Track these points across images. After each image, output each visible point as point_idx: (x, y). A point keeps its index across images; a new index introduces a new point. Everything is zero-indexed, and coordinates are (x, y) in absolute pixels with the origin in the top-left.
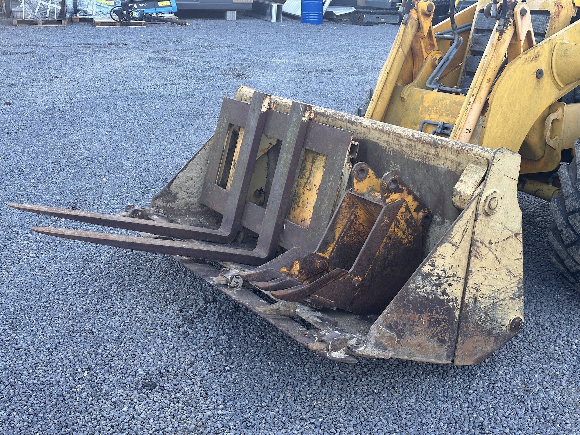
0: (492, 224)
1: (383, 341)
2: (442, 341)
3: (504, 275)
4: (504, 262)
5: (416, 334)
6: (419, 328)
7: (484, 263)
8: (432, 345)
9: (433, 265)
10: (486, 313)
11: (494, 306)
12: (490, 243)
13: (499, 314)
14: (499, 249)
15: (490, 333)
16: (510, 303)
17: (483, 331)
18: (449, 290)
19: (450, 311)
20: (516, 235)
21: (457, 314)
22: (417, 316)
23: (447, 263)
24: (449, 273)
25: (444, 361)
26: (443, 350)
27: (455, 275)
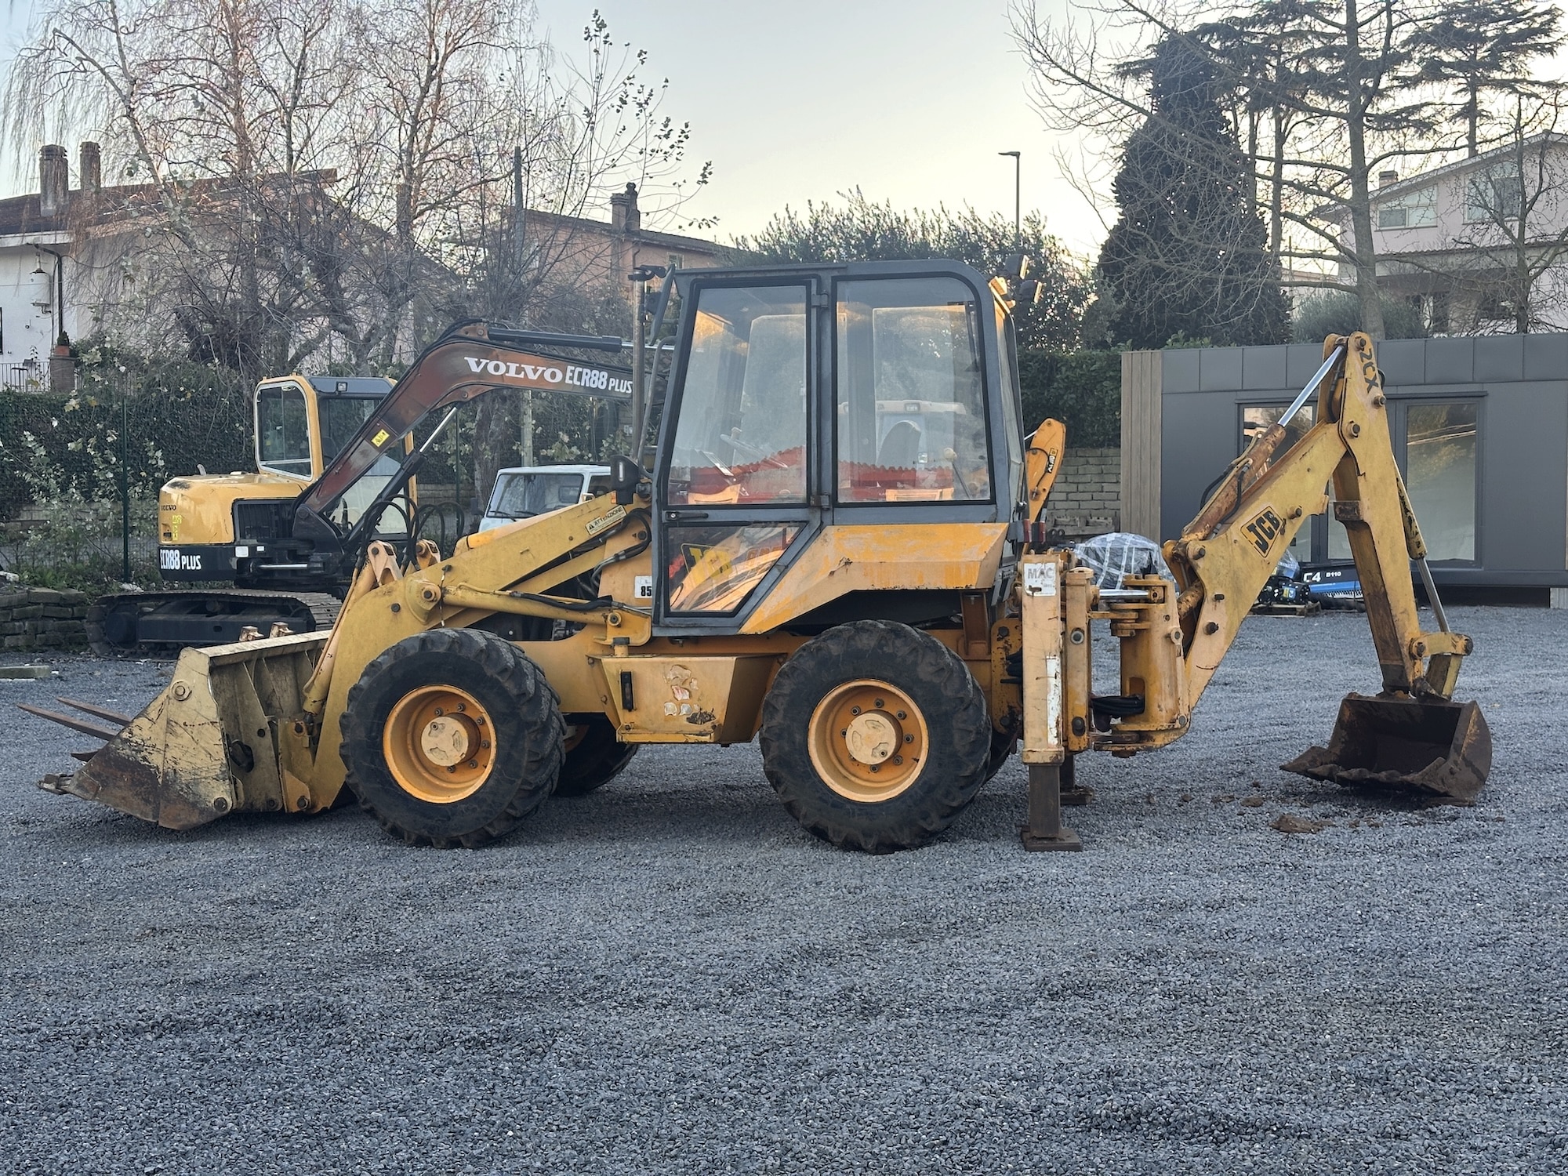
0: (184, 709)
1: (86, 785)
2: (147, 801)
3: (203, 755)
4: (202, 743)
5: (120, 787)
6: (122, 784)
7: (179, 741)
8: (136, 801)
9: (131, 733)
10: (187, 785)
11: (196, 782)
12: (185, 724)
13: (202, 790)
14: (195, 732)
15: (194, 805)
16: (214, 783)
17: (186, 801)
18: (149, 757)
19: (154, 777)
20: (212, 723)
21: (160, 780)
22: (119, 773)
23: (146, 734)
24: (148, 743)
25: (150, 820)
26: (149, 809)
27: (154, 746)
